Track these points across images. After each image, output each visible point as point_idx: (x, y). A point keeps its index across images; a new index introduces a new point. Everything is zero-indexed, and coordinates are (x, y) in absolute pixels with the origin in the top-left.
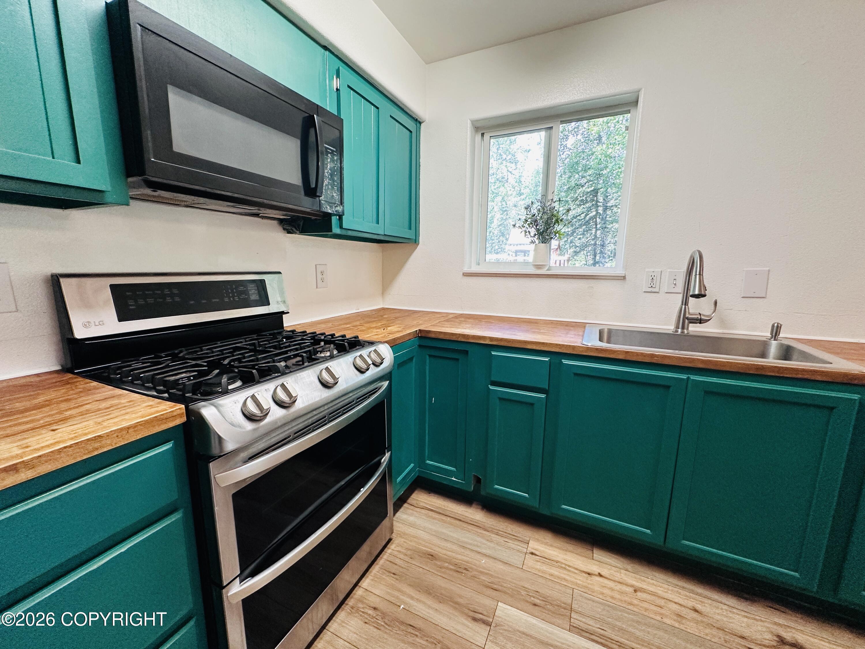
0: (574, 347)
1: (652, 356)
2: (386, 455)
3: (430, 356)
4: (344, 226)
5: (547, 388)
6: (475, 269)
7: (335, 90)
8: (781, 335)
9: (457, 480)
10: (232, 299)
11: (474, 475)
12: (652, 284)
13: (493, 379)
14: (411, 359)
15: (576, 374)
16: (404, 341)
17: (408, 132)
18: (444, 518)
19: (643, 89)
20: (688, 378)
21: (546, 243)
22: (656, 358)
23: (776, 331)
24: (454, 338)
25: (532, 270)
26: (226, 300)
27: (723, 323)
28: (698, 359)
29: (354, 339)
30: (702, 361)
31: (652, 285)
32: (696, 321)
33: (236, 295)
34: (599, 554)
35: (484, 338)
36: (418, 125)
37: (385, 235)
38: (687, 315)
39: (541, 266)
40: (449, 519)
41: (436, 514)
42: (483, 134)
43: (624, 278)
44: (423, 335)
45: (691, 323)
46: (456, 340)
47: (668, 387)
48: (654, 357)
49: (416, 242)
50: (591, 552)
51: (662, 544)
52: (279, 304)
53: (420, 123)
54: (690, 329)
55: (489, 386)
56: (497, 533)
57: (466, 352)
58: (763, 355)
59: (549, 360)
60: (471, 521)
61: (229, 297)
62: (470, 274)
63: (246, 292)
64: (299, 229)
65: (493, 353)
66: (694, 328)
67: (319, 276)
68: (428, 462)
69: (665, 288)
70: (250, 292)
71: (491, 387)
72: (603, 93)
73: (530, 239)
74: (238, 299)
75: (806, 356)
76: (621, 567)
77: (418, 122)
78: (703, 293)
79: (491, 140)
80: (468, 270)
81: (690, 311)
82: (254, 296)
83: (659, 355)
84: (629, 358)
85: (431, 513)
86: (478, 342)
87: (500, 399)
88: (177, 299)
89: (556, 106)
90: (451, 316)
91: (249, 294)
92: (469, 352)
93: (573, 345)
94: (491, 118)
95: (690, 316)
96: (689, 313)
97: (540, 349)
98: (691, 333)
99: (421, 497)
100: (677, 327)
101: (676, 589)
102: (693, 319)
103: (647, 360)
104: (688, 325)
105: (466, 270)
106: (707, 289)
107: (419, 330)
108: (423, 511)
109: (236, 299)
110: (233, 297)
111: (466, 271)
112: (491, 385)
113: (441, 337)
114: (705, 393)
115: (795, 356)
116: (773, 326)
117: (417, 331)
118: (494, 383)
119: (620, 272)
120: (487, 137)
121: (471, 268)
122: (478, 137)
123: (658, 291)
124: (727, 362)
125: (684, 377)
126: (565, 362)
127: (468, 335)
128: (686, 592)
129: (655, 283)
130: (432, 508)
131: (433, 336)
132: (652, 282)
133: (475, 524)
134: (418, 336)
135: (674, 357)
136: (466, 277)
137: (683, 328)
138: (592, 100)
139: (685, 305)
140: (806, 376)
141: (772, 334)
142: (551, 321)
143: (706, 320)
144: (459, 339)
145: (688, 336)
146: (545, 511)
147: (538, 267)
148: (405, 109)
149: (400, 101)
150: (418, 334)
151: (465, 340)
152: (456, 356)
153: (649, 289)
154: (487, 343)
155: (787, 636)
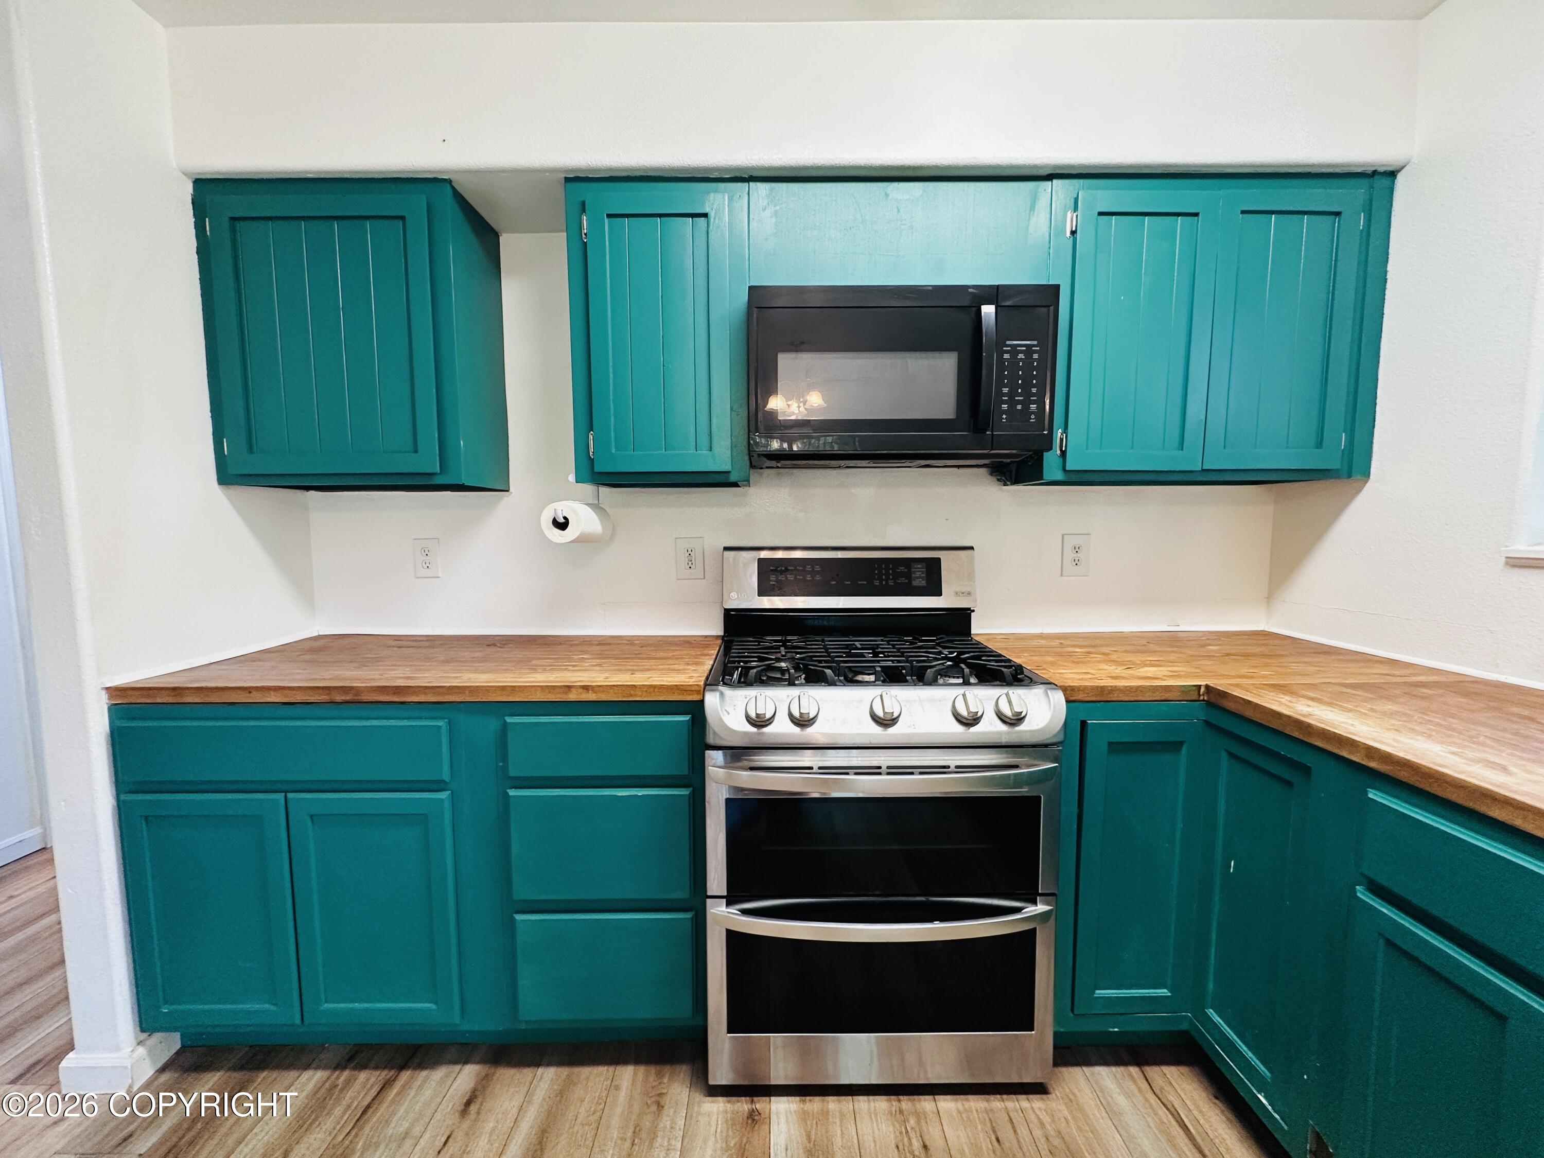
3: (1230, 755)
4: (1071, 467)
7: (1068, 234)
9: (1269, 1107)
10: (884, 583)
13: (1370, 871)
14: (1174, 746)
16: (1140, 698)
24: (1276, 725)
26: (877, 583)
33: (891, 577)
35: (1351, 744)
36: (1381, 182)
37: (1203, 470)
44: (1212, 699)
46: (1280, 728)
52: (959, 596)
53: (1392, 174)
55: (1357, 888)
57: (1307, 771)
61: (881, 580)
62: (1528, 562)
63: (908, 576)
64: (1011, 478)
65: (1373, 795)
67: (1070, 555)
68: (1212, 1013)
70: (913, 575)
71: (1362, 895)
74: (892, 584)
77: (1382, 178)
82: (919, 582)
86: (1339, 753)
87: (1386, 939)
88: (818, 578)
91: (911, 576)
92: (1314, 774)
99: (1187, 1086)
107: (1207, 686)
109: (891, 583)
110: (887, 579)
112: (1363, 888)
113: (1250, 714)
117: (1199, 687)
127: (1310, 725)
131: (1230, 705)
134: (1202, 700)
144: (1289, 732)
148: (1313, 170)
149: (1282, 166)
150: (1203, 695)
151: (1301, 737)
152: (1286, 774)
154: (1358, 757)
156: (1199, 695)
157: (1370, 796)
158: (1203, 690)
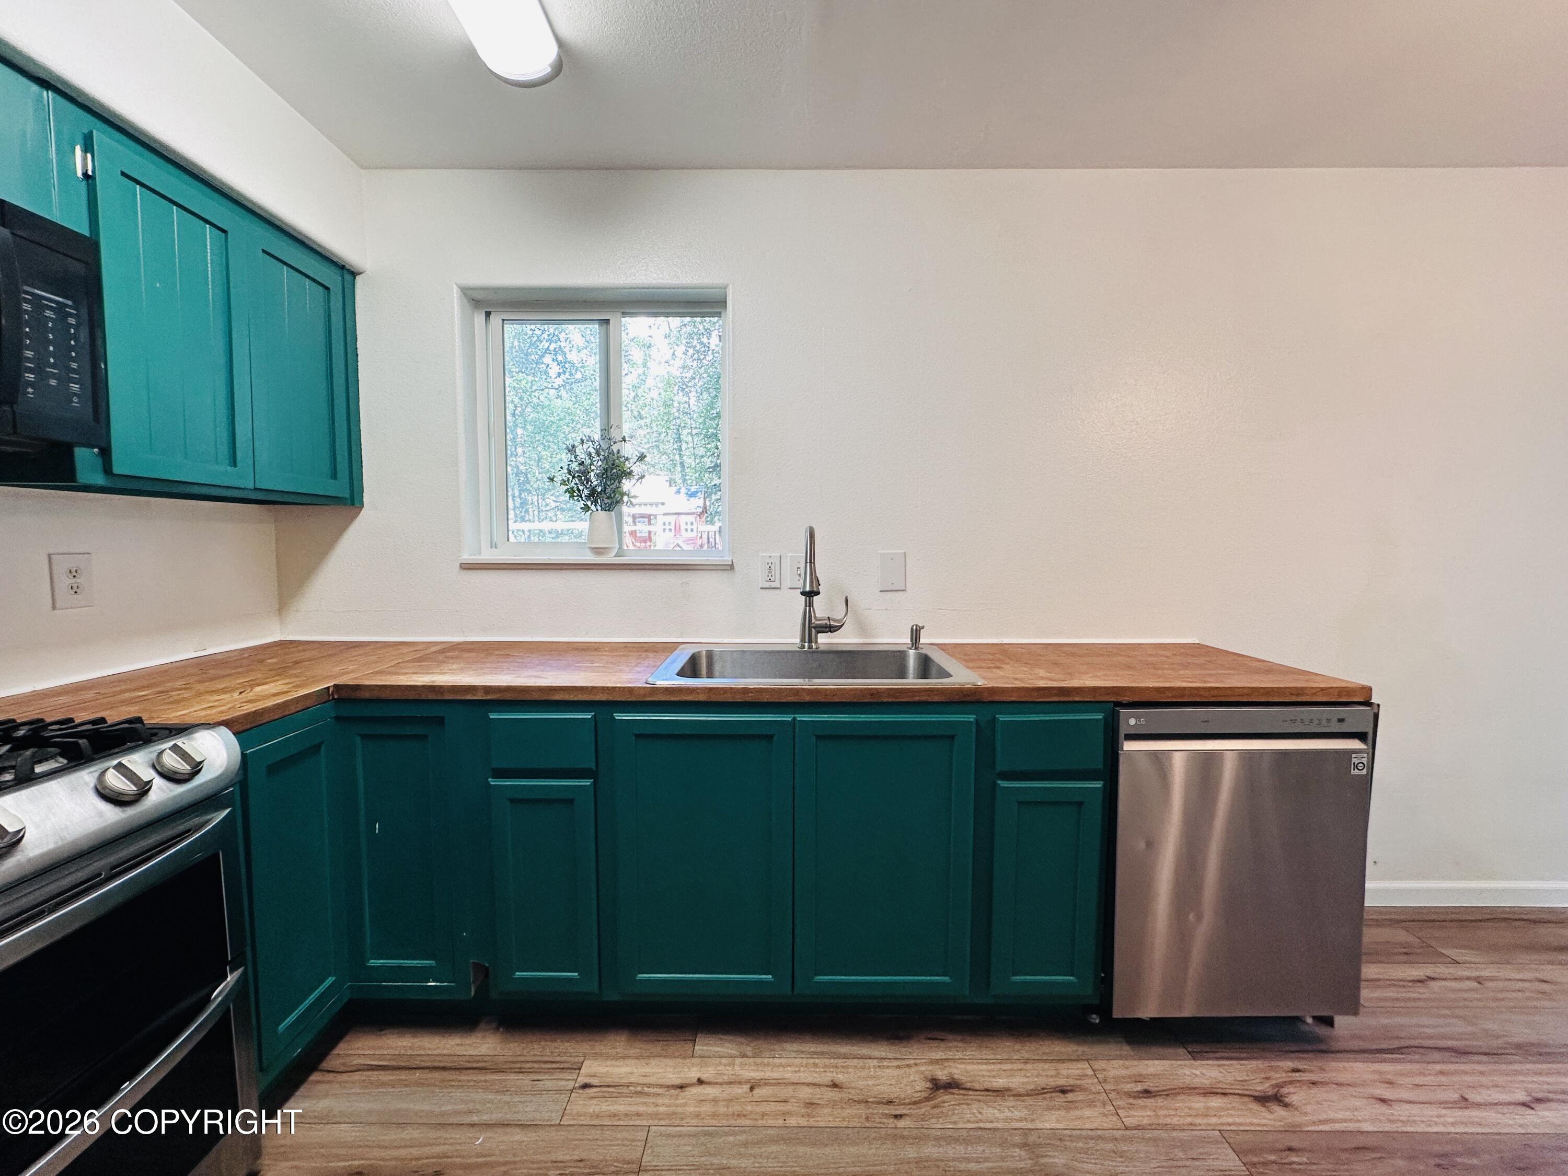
0: (630, 690)
1: (745, 691)
2: (229, 979)
3: (364, 737)
4: (117, 470)
5: (594, 768)
6: (488, 556)
7: (79, 176)
8: (922, 641)
9: (438, 984)
11: (474, 963)
12: (770, 575)
13: (496, 764)
14: (316, 749)
15: (638, 736)
17: (321, 289)
18: (403, 1075)
19: (731, 286)
20: (794, 719)
21: (609, 510)
22: (750, 694)
23: (916, 634)
24: (411, 695)
25: (590, 558)
27: (863, 629)
28: (803, 689)
29: (126, 725)
30: (809, 692)
31: (770, 577)
32: (824, 629)
34: (707, 1045)
35: (473, 689)
36: (348, 277)
37: (256, 489)
38: (813, 621)
39: (601, 550)
40: (418, 1074)
41: (389, 1072)
42: (488, 314)
43: (732, 567)
44: (344, 694)
45: (819, 632)
46: (417, 697)
47: (769, 737)
48: (747, 693)
49: (353, 504)
50: (691, 1045)
51: (790, 993)
53: (354, 274)
54: (819, 641)
55: (490, 780)
56: (520, 1068)
57: (440, 721)
59: (594, 716)
60: (469, 1062)
62: (471, 566)
65: (492, 716)
66: (824, 639)
67: (63, 580)
68: (373, 962)
69: (788, 582)
71: (493, 782)
72: (674, 282)
73: (581, 504)
76: (737, 1053)
77: (348, 273)
78: (815, 589)
79: (505, 326)
80: (473, 557)
81: (817, 615)
83: (754, 688)
84: (714, 698)
85: (374, 1075)
86: (463, 698)
87: (513, 801)
89: (611, 288)
90: (434, 649)
92: (447, 721)
93: (630, 685)
94: (499, 289)
95: (817, 622)
96: (815, 617)
97: (576, 699)
98: (822, 648)
99: (359, 1045)
100: (803, 640)
101: (811, 1061)
102: (820, 626)
103: (739, 698)
104: (816, 638)
105: (467, 557)
106: (820, 582)
107: (336, 686)
108: (356, 1076)
111: (466, 559)
112: (494, 777)
113: (385, 695)
114: (816, 738)
116: (912, 629)
117: (328, 688)
118: (500, 773)
119: (727, 559)
120: (496, 319)
121: (480, 554)
122: (480, 318)
123: (779, 586)
124: (838, 689)
125: (788, 718)
126: (619, 716)
127: (441, 687)
128: (825, 1060)
129: (773, 574)
130: (381, 1063)
131: (366, 695)
132: (769, 572)
133: (475, 1065)
134: (333, 699)
135: (774, 689)
136: (465, 572)
137: (810, 641)
138: (662, 288)
139: (810, 606)
140: (923, 698)
141: (912, 640)
142: (625, 645)
143: (837, 626)
144: (423, 697)
145: (818, 652)
146: (612, 996)
147: (598, 551)
148: (308, 242)
149: (289, 226)
150: (332, 694)
151: (435, 697)
152: (420, 730)
153: (768, 585)
154: (479, 696)
155: (942, 1075)
156: (329, 695)
157: (491, 717)
158: (331, 690)
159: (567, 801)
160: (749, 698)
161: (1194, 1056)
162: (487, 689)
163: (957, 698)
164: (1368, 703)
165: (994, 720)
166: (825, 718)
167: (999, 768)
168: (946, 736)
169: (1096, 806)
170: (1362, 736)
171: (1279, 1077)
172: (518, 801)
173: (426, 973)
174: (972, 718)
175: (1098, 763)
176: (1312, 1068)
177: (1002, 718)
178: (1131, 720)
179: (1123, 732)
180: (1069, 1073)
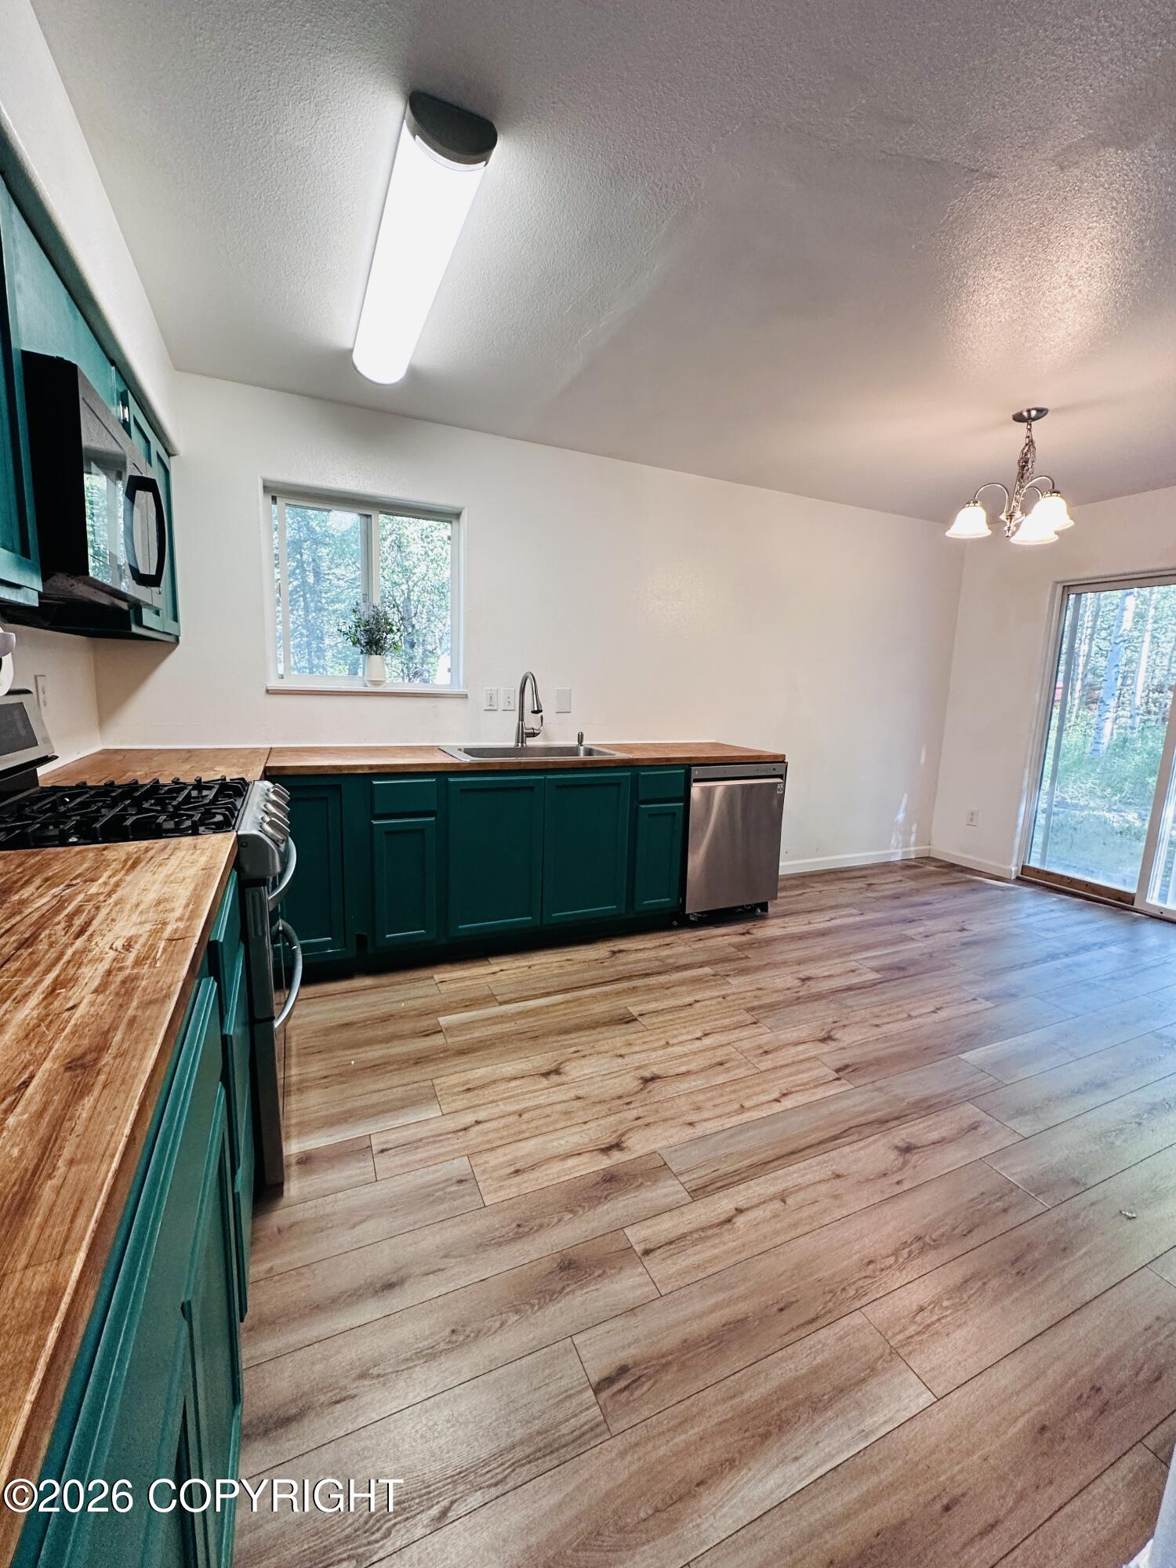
1: (520, 763)
5: (435, 810)
8: (584, 741)
9: (334, 951)
11: (355, 936)
15: (460, 791)
19: (467, 506)
20: (545, 777)
23: (581, 738)
24: (320, 772)
27: (546, 738)
28: (549, 762)
30: (552, 763)
31: (491, 703)
32: (530, 735)
33: (8, 728)
35: (361, 767)
38: (524, 731)
39: (377, 683)
42: (274, 498)
43: (467, 696)
44: (274, 772)
45: (526, 737)
46: (325, 773)
47: (532, 788)
48: (521, 765)
51: (539, 923)
52: (45, 743)
54: (526, 743)
57: (338, 787)
58: (577, 755)
59: (436, 780)
62: (276, 692)
63: (15, 724)
66: (530, 741)
69: (502, 706)
70: (18, 724)
75: (600, 753)
76: (513, 959)
77: (168, 456)
79: (287, 508)
81: (527, 726)
82: (22, 730)
83: (524, 762)
86: (354, 772)
87: (387, 833)
91: (17, 726)
92: (342, 787)
95: (526, 731)
96: (525, 728)
98: (528, 745)
100: (520, 742)
102: (529, 733)
103: (517, 767)
104: (524, 739)
109: (10, 735)
110: (7, 731)
111: (267, 688)
113: (303, 772)
114: (556, 787)
115: (594, 753)
116: (578, 736)
118: (380, 817)
119: (464, 691)
120: (280, 502)
122: (268, 500)
123: (496, 709)
125: (542, 777)
126: (451, 780)
129: (493, 701)
131: (290, 772)
132: (490, 700)
136: (271, 695)
137: (522, 742)
139: (522, 721)
140: (607, 765)
141: (578, 741)
143: (536, 734)
144: (329, 772)
145: (526, 747)
147: (374, 683)
152: (322, 795)
153: (489, 708)
154: (366, 771)
155: (616, 949)
157: (374, 783)
159: (420, 831)
160: (522, 767)
161: (717, 927)
162: (371, 767)
163: (621, 764)
164: (783, 762)
165: (638, 775)
166: (560, 776)
167: (641, 797)
168: (616, 784)
169: (680, 816)
170: (781, 776)
171: (747, 928)
172: (391, 832)
173: (326, 945)
174: (629, 774)
175: (681, 794)
176: (759, 923)
177: (643, 773)
178: (696, 772)
179: (692, 778)
180: (668, 940)
